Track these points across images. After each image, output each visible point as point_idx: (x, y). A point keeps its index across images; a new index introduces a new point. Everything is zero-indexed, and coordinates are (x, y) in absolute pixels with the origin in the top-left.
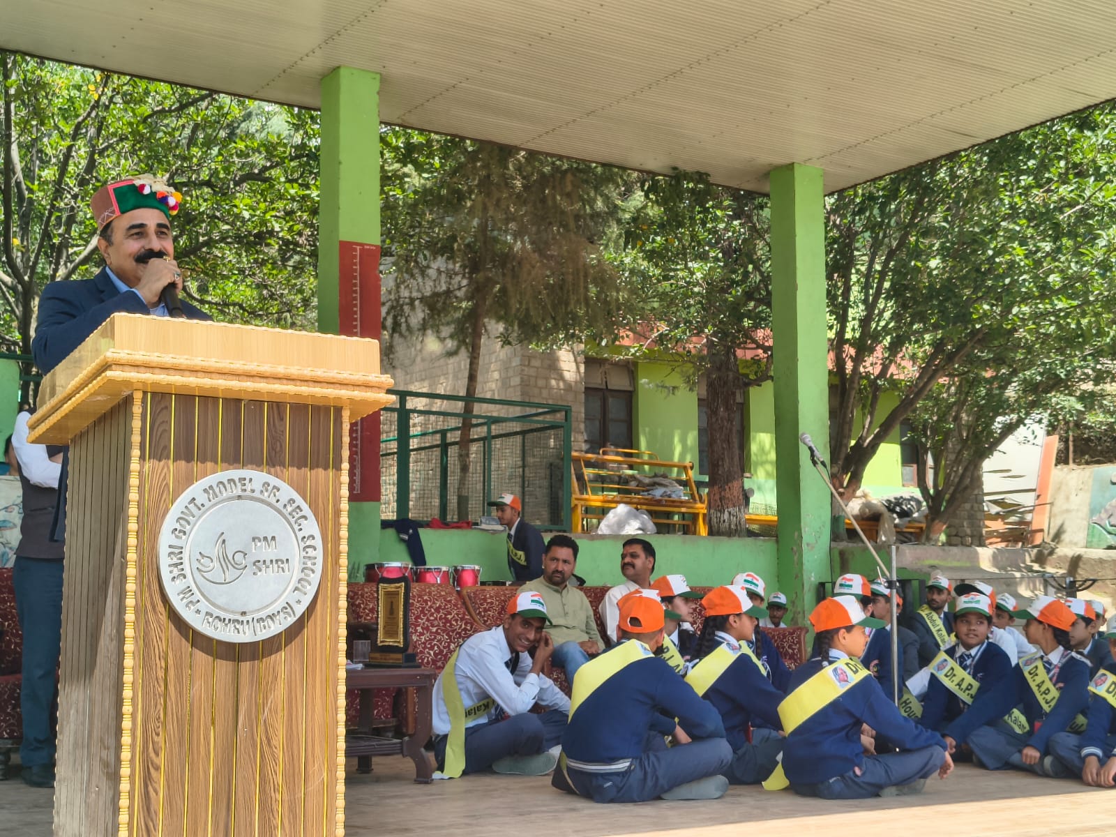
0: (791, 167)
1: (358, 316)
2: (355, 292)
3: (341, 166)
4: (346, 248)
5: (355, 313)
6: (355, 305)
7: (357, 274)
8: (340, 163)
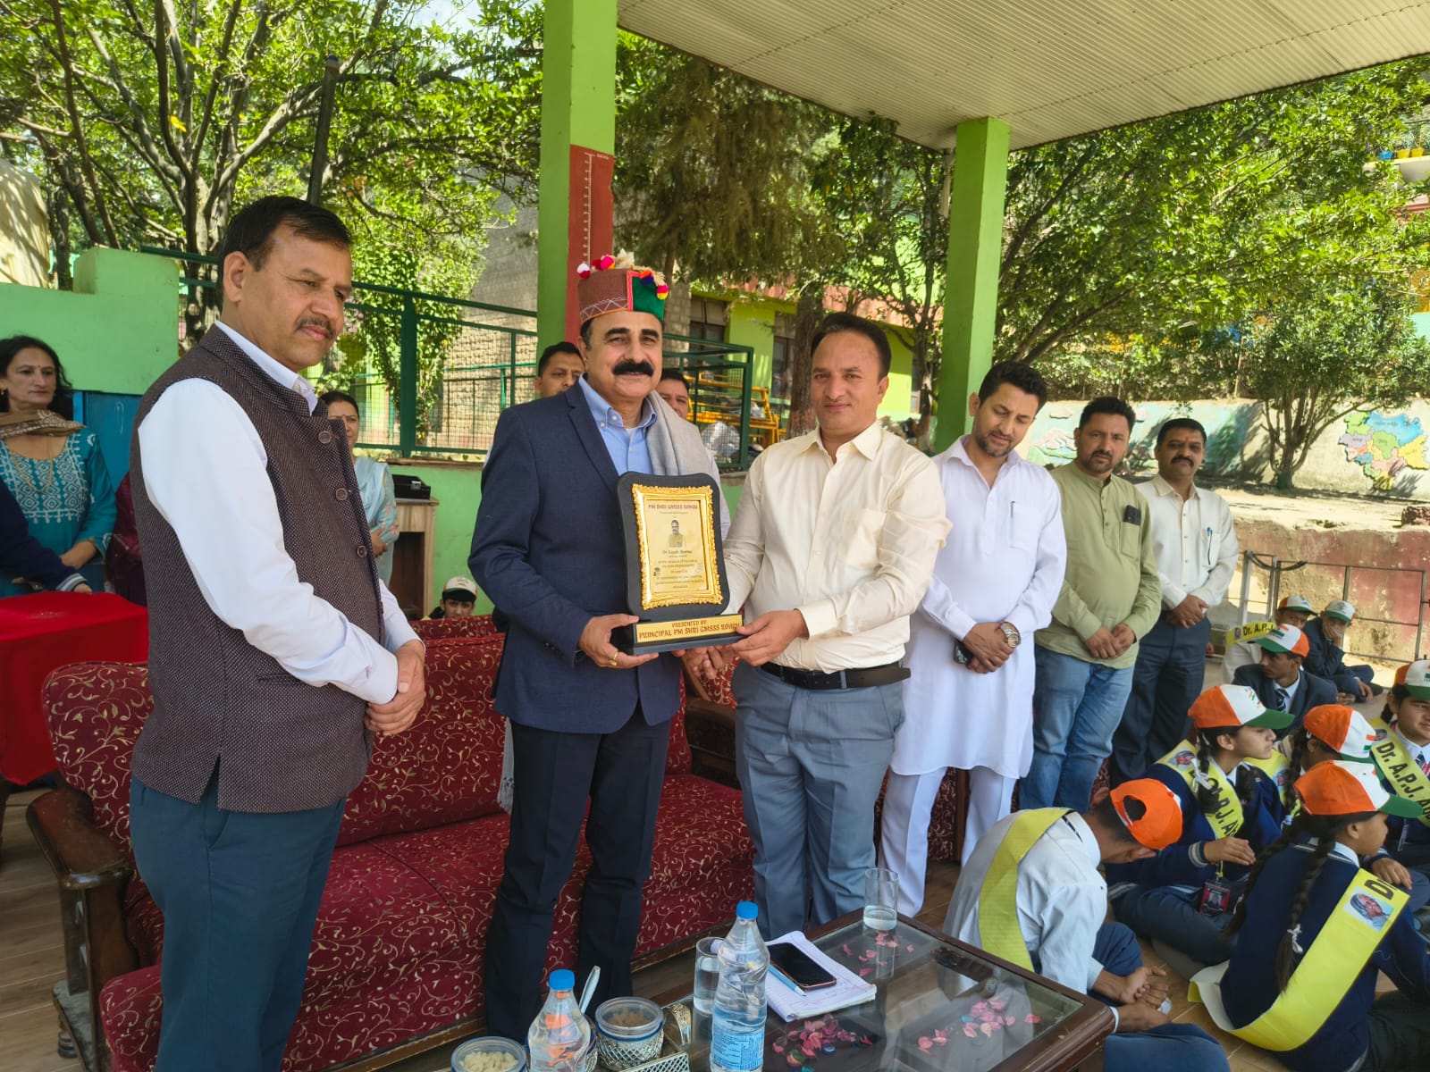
0: (983, 121)
1: (588, 238)
2: (586, 209)
3: (574, 51)
4: (578, 153)
5: (586, 234)
6: (586, 225)
7: (589, 188)
8: (573, 47)
